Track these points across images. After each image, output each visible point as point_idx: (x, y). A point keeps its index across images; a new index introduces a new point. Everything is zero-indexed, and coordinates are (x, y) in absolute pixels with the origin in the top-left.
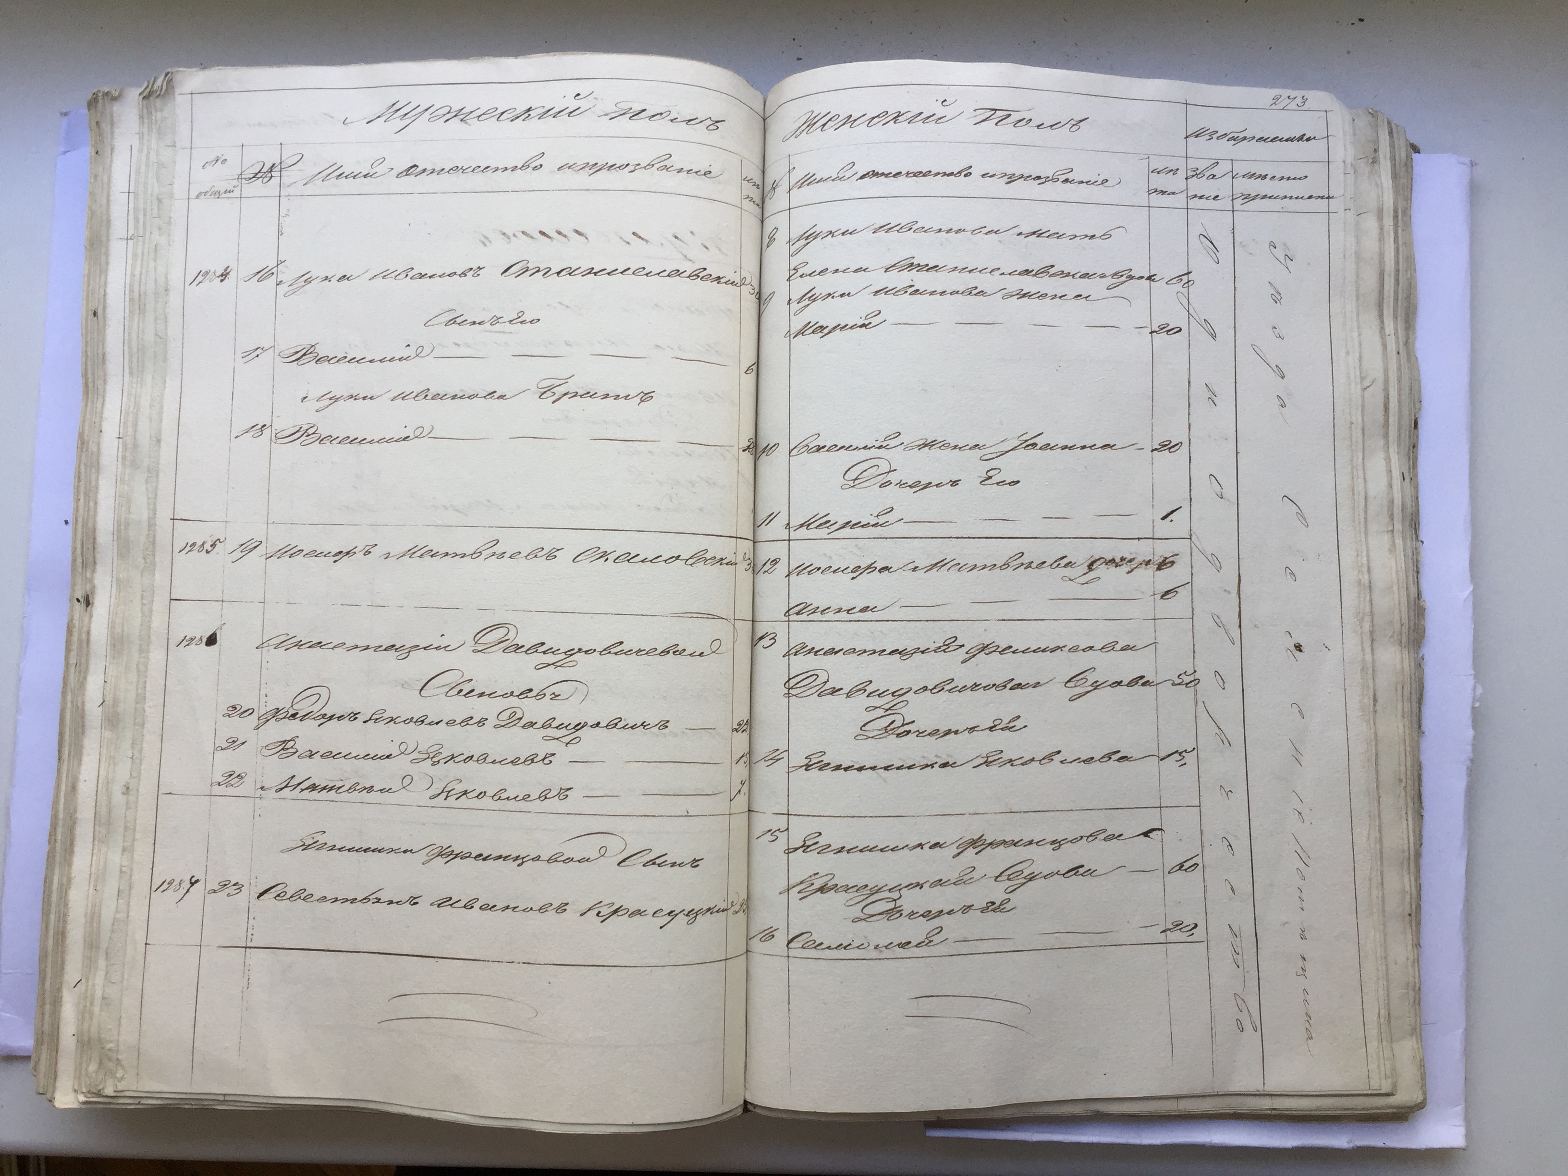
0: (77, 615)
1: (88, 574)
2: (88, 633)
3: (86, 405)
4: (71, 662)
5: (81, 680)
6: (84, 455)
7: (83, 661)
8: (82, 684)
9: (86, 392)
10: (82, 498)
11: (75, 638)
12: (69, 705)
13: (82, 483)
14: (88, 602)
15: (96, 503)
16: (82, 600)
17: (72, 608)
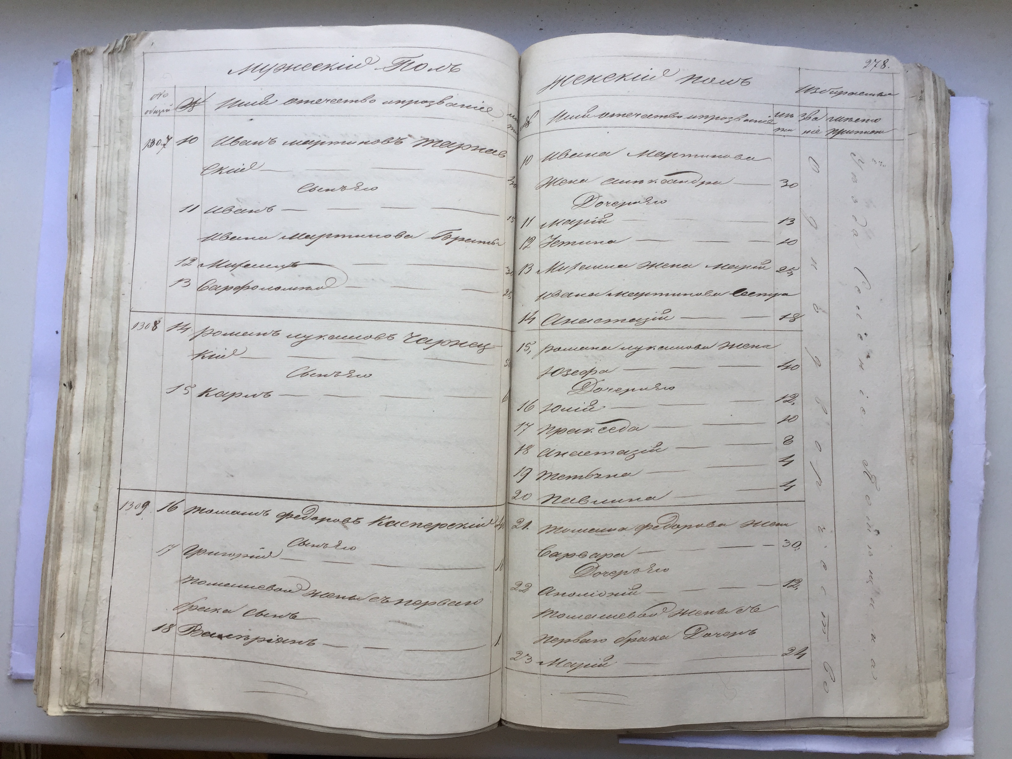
0: (64, 395)
1: (71, 368)
2: (71, 406)
3: (70, 257)
4: (60, 426)
5: (66, 437)
6: (68, 289)
7: (68, 424)
8: (67, 440)
9: (70, 249)
10: (67, 317)
11: (62, 410)
12: (59, 454)
13: (67, 308)
14: (71, 386)
15: (76, 321)
16: (67, 385)
17: (60, 389)
